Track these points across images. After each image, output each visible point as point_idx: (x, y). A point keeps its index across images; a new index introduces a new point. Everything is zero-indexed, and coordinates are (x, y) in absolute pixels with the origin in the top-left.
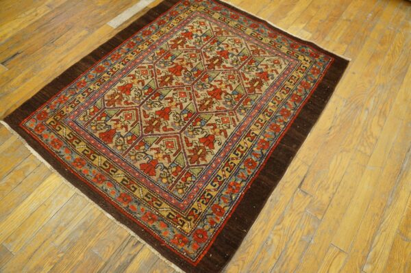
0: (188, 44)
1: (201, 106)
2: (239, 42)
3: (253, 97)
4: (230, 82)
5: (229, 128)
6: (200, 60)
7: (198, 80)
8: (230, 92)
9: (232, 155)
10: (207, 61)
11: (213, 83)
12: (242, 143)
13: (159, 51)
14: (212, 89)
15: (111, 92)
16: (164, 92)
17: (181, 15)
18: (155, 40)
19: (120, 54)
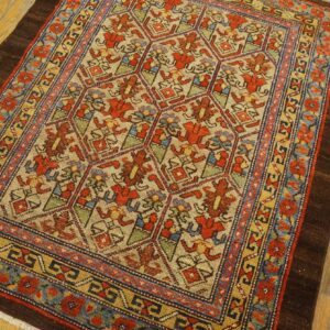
0: (200, 202)
1: (136, 83)
2: (98, 239)
3: (60, 115)
4: (99, 132)
5: (89, 62)
6: (163, 168)
7: (155, 124)
8: (97, 114)
9: (80, 32)
10: (150, 169)
11: (128, 125)
12: (69, 48)
13: (243, 165)
14: (128, 114)
15: (271, 73)
16: (196, 90)
17: (247, 289)
18: (265, 195)
19: (303, 143)
